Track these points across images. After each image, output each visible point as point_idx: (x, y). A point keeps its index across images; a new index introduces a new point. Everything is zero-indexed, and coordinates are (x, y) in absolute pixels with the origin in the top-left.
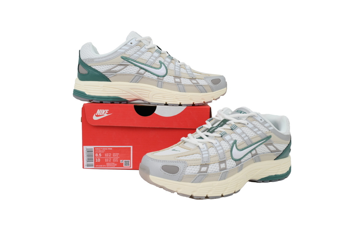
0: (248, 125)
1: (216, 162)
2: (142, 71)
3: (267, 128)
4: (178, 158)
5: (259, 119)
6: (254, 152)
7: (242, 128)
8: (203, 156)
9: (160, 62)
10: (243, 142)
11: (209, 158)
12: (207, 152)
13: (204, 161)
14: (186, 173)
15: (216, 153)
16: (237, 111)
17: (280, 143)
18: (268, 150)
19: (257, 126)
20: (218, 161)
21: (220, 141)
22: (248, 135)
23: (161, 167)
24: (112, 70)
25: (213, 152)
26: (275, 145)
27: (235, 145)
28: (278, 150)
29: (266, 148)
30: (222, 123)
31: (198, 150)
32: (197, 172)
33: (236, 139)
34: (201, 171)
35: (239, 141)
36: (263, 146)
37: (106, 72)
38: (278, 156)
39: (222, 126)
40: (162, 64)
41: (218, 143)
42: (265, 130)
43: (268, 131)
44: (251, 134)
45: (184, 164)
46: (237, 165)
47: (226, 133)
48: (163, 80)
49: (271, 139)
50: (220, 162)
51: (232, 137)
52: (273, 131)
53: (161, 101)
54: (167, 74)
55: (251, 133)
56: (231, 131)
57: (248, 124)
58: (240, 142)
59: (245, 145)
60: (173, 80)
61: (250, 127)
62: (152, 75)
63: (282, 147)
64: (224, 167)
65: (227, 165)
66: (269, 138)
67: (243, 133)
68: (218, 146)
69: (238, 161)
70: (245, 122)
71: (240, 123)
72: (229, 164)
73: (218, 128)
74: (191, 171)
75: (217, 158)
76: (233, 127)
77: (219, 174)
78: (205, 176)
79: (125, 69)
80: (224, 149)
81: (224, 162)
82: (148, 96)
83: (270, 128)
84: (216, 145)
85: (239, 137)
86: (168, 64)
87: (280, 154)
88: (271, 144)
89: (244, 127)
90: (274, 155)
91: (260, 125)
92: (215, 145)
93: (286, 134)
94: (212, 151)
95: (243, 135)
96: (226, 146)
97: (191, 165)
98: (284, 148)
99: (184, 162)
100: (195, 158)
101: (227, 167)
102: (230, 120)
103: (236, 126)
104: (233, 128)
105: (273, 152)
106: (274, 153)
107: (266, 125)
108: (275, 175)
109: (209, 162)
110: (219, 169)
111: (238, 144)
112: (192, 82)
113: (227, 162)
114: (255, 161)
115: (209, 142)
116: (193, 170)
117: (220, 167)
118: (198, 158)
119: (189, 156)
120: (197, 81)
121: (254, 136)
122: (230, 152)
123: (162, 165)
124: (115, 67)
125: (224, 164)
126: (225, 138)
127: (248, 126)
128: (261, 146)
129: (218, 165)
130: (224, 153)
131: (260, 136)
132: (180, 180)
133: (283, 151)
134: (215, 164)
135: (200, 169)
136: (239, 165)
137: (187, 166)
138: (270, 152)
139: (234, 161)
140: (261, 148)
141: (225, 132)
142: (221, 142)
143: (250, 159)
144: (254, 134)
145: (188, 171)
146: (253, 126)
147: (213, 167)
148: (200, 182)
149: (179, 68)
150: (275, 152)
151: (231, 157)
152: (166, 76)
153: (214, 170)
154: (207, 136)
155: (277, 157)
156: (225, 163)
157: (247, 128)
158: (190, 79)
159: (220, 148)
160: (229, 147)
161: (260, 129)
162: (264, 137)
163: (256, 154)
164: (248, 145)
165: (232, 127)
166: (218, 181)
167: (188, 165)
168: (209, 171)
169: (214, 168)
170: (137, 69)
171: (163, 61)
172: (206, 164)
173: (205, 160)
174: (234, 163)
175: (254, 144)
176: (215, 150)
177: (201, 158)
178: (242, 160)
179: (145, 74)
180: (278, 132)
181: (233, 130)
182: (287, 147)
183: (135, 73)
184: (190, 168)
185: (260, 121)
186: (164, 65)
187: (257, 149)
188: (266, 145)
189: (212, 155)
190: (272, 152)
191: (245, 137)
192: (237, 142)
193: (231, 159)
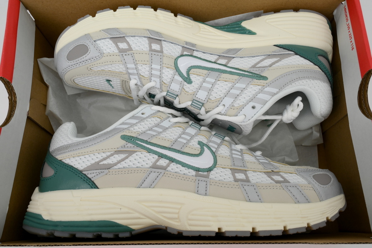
2: (163, 162)
9: (200, 143)
24: (101, 163)
37: (90, 168)
40: (205, 147)
48: (207, 177)
53: (209, 226)
54: (217, 166)
60: (231, 176)
62: (183, 168)
79: (127, 161)
82: (176, 216)
86: (216, 146)
112: (272, 179)
120: (282, 177)
124: (108, 157)
149: (240, 154)
152: (215, 169)
158: (268, 172)
170: (153, 158)
171: (205, 141)
179: (169, 169)
183: (148, 166)
186: (209, 148)
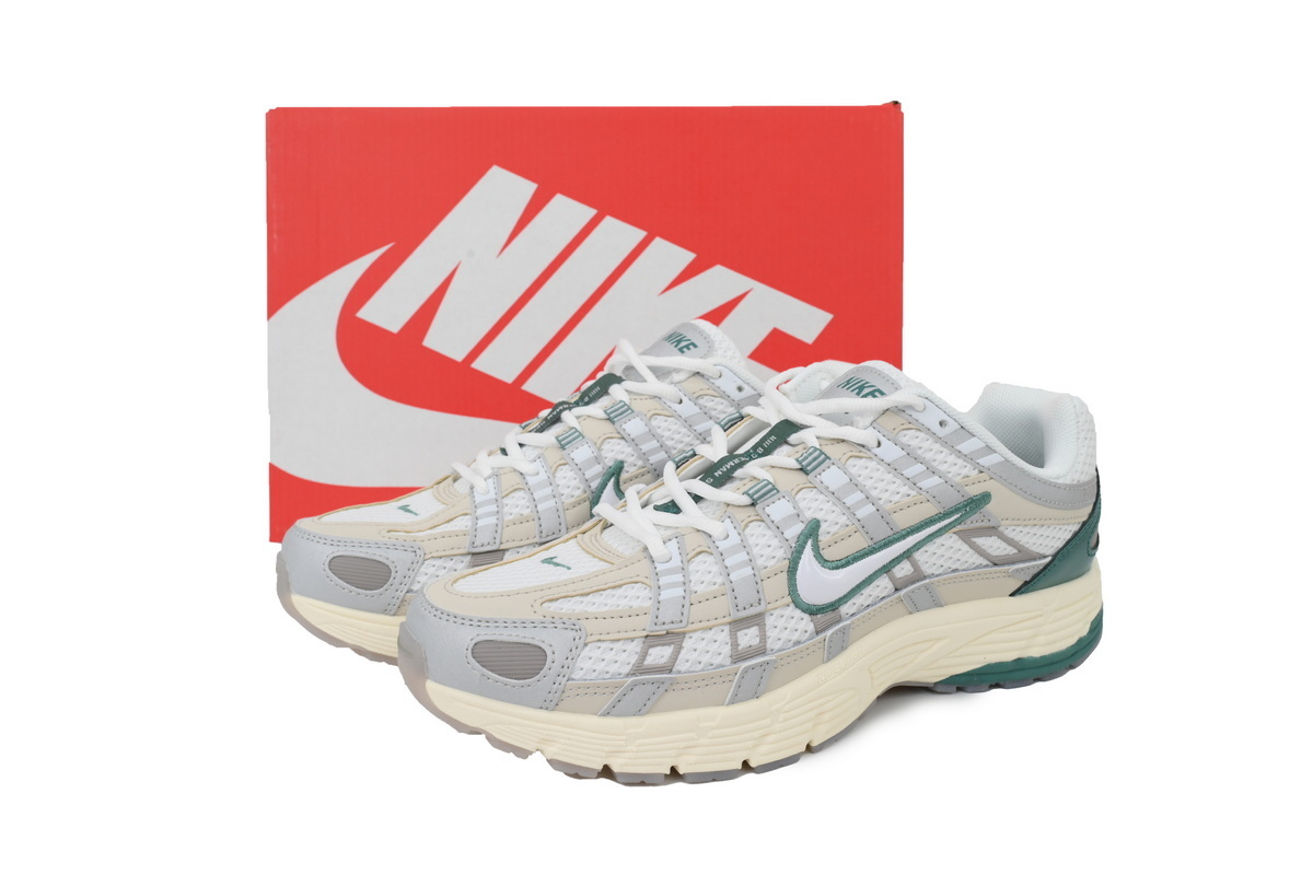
0: (877, 451)
1: (718, 622)
3: (969, 458)
4: (549, 604)
5: (931, 419)
6: (903, 570)
7: (852, 461)
8: (661, 598)
10: (851, 528)
11: (687, 605)
12: (679, 578)
13: (661, 619)
14: (578, 675)
15: (720, 580)
16: (848, 382)
17: (1035, 522)
18: (976, 555)
19: (919, 452)
20: (728, 619)
21: (743, 524)
22: (874, 493)
23: (470, 651)
25: (708, 578)
26: (1009, 533)
27: (810, 542)
28: (1025, 555)
29: (965, 547)
30: (773, 438)
31: (643, 568)
32: (627, 669)
33: (819, 516)
34: (645, 663)
35: (833, 522)
36: (950, 541)
38: (1028, 579)
39: (767, 452)
41: (734, 535)
42: (957, 469)
43: (976, 471)
44: (889, 490)
45: (573, 634)
46: (817, 633)
47: (774, 488)
49: (990, 507)
50: (738, 624)
51: (802, 505)
52: (1003, 473)
55: (892, 487)
56: (801, 477)
57: (879, 444)
58: (834, 529)
59: (860, 542)
61: (888, 460)
63: (1048, 539)
64: (756, 641)
65: (768, 634)
66: (979, 502)
67: (854, 484)
68: (733, 550)
69: (824, 613)
70: (866, 435)
71: (843, 441)
72: (777, 630)
73: (751, 459)
74: (600, 666)
75: (723, 606)
76: (810, 459)
77: (730, 678)
78: (662, 690)
80: (760, 562)
81: (757, 620)
83: (987, 461)
84: (723, 545)
85: (834, 508)
87: (1036, 570)
88: (992, 530)
89: (861, 458)
90: (1011, 575)
91: (937, 447)
92: (717, 543)
93: (1068, 482)
94: (705, 573)
95: (854, 498)
96: (770, 550)
97: (602, 637)
98: (1060, 544)
99: (573, 624)
100: (623, 603)
101: (770, 644)
102: (806, 427)
103: (823, 456)
104: (809, 464)
105: (1003, 565)
106: (1006, 568)
107: (967, 446)
108: (1019, 660)
109: (684, 623)
110: (729, 653)
111: (823, 538)
113: (769, 621)
114: (916, 608)
115: (699, 531)
116: (609, 660)
117: (735, 644)
118: (635, 604)
119: (597, 594)
121: (907, 499)
122: (785, 575)
123: (474, 642)
125: (754, 631)
126: (767, 509)
127: (881, 456)
128: (939, 541)
129: (723, 635)
130: (757, 581)
131: (933, 497)
132: (552, 704)
133: (1055, 556)
134: (713, 630)
135: (644, 655)
136: (829, 633)
137: (586, 645)
138: (987, 566)
139: (806, 616)
140: (941, 551)
141: (769, 483)
142: (748, 531)
143: (885, 601)
144: (905, 490)
145: (587, 665)
146: (904, 453)
147: (701, 646)
148: (639, 713)
150: (1013, 563)
151: (789, 599)
153: (706, 659)
154: (697, 499)
155: (1026, 583)
156: (762, 626)
157: (873, 464)
159: (743, 556)
160: (780, 553)
161: (935, 464)
162: (954, 499)
163: (918, 576)
164: (877, 539)
165: (806, 458)
166: (723, 705)
167: (590, 639)
168: (680, 666)
169: (706, 649)
172: (667, 633)
173: (668, 615)
174: (804, 622)
175: (904, 537)
176: (715, 569)
177: (650, 602)
178: (845, 609)
180: (1029, 475)
181: (807, 473)
182: (1076, 534)
184: (596, 654)
185: (936, 428)
187: (917, 555)
188: (966, 536)
189: (700, 588)
190: (995, 565)
191: (860, 504)
192: (824, 527)
193: (792, 605)
